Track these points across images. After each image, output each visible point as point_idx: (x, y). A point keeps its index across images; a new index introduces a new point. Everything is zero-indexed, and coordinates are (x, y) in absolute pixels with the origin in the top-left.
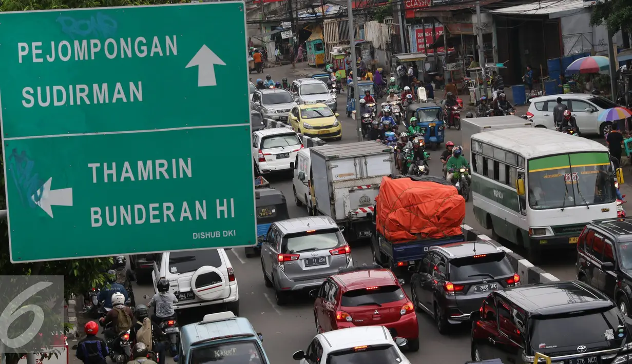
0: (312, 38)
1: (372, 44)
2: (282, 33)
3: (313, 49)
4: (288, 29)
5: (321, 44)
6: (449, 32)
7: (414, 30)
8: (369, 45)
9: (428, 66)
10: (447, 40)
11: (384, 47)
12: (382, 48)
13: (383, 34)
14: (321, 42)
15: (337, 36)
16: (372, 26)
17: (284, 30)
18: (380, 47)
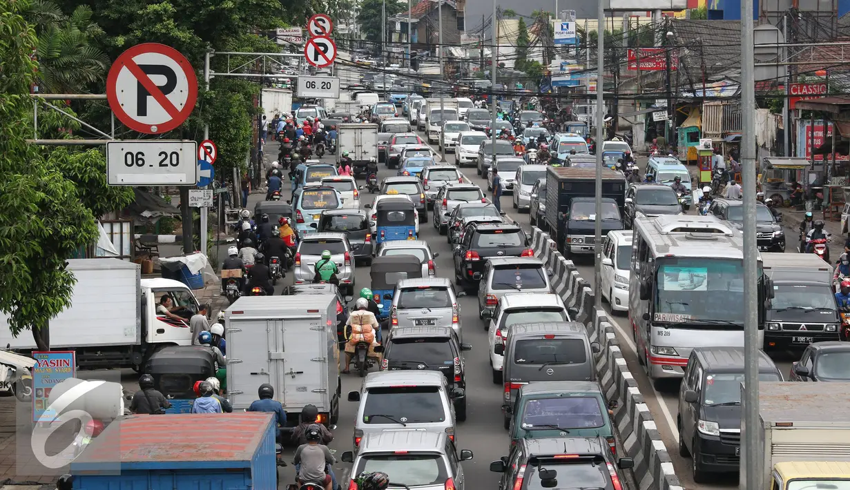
0: (686, 124)
1: (757, 139)
2: (654, 113)
3: (686, 138)
4: (663, 109)
5: (697, 133)
6: (840, 135)
7: (803, 126)
9: (813, 178)
10: (836, 145)
11: (769, 146)
12: (767, 146)
13: (770, 128)
14: (697, 130)
15: (720, 124)
16: (759, 115)
17: (657, 110)
18: (764, 145)
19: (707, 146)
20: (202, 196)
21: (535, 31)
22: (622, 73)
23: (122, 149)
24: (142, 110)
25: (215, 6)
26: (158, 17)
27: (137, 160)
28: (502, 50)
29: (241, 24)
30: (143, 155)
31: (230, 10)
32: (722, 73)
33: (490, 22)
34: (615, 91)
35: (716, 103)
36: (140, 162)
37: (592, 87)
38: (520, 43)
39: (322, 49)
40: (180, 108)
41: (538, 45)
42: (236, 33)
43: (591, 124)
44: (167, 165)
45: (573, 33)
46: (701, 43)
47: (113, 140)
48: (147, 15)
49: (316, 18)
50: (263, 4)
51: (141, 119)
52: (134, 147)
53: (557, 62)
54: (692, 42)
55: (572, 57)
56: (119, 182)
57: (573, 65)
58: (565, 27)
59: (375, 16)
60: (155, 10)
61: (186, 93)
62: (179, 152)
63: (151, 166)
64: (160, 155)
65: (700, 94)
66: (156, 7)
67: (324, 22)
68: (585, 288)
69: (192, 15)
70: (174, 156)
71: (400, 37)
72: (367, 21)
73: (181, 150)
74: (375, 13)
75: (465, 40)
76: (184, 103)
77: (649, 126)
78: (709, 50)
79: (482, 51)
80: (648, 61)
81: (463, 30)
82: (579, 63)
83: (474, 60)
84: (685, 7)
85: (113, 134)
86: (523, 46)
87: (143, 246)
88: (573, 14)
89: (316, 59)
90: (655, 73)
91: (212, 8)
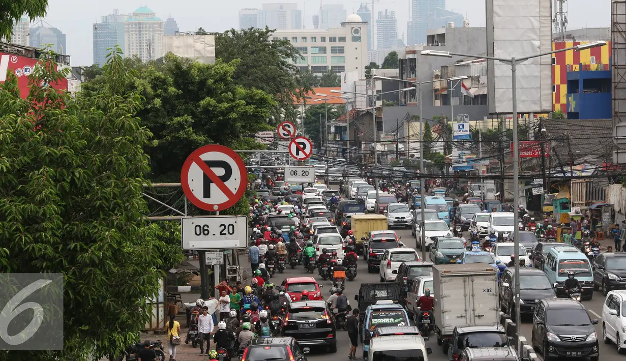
0: (559, 197)
1: (614, 207)
2: (533, 189)
3: (559, 207)
4: (540, 186)
5: (567, 203)
8: (610, 208)
12: (622, 212)
13: (623, 198)
14: (567, 201)
15: (584, 196)
16: (615, 189)
17: (535, 187)
18: (620, 211)
19: (577, 213)
20: (215, 257)
21: (437, 130)
22: (506, 160)
23: (193, 223)
24: (207, 194)
25: (223, 117)
26: (181, 126)
27: (203, 231)
28: (412, 145)
29: (242, 130)
30: (208, 227)
31: (235, 120)
32: (582, 159)
33: (402, 124)
34: (501, 173)
35: (581, 180)
36: (206, 232)
37: (483, 171)
38: (426, 139)
39: (302, 146)
40: (234, 192)
41: (440, 140)
42: (238, 137)
43: (484, 198)
44: (225, 234)
45: (467, 131)
46: (568, 137)
47: (186, 217)
48: (173, 125)
49: (284, 124)
50: (257, 115)
51: (206, 201)
52: (202, 221)
53: (455, 152)
54: (562, 136)
55: (467, 149)
56: (191, 247)
57: (467, 155)
58: (461, 127)
59: (315, 121)
60: (179, 121)
61: (239, 181)
62: (234, 224)
63: (214, 235)
64: (220, 226)
65: (569, 175)
66: (179, 119)
67: (289, 127)
68: (507, 320)
69: (206, 124)
70: (231, 227)
71: (335, 137)
72: (309, 126)
73: (236, 222)
74: (315, 119)
75: (384, 138)
76: (237, 188)
77: (529, 198)
78: (574, 142)
79: (397, 146)
80: (527, 151)
81: (382, 130)
82: (472, 153)
83: (391, 152)
84: (551, 110)
85: (186, 211)
86: (427, 141)
87: (170, 295)
88: (466, 117)
89: (297, 154)
90: (531, 159)
91: (221, 118)
